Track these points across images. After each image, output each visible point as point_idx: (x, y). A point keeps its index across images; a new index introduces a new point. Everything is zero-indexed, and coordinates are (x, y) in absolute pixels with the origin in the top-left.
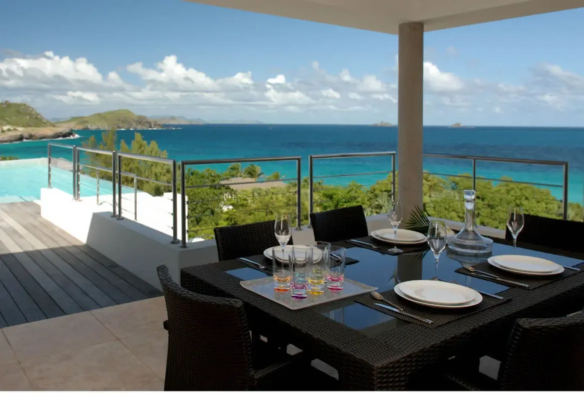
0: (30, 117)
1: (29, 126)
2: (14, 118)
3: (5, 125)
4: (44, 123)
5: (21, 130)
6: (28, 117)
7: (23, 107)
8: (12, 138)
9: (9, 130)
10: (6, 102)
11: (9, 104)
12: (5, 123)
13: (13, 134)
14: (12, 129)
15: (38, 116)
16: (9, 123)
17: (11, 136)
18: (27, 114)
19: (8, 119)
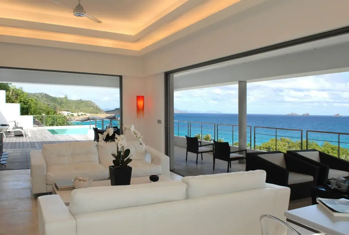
0: (93, 108)
1: (93, 113)
2: (85, 108)
3: (80, 112)
4: (101, 111)
5: (89, 115)
6: (92, 108)
7: (89, 103)
8: (84, 119)
9: (82, 115)
10: (80, 100)
11: (82, 101)
12: (80, 111)
13: (83, 117)
14: (83, 114)
15: (98, 108)
16: (82, 111)
17: (83, 118)
18: (91, 106)
19: (82, 109)
